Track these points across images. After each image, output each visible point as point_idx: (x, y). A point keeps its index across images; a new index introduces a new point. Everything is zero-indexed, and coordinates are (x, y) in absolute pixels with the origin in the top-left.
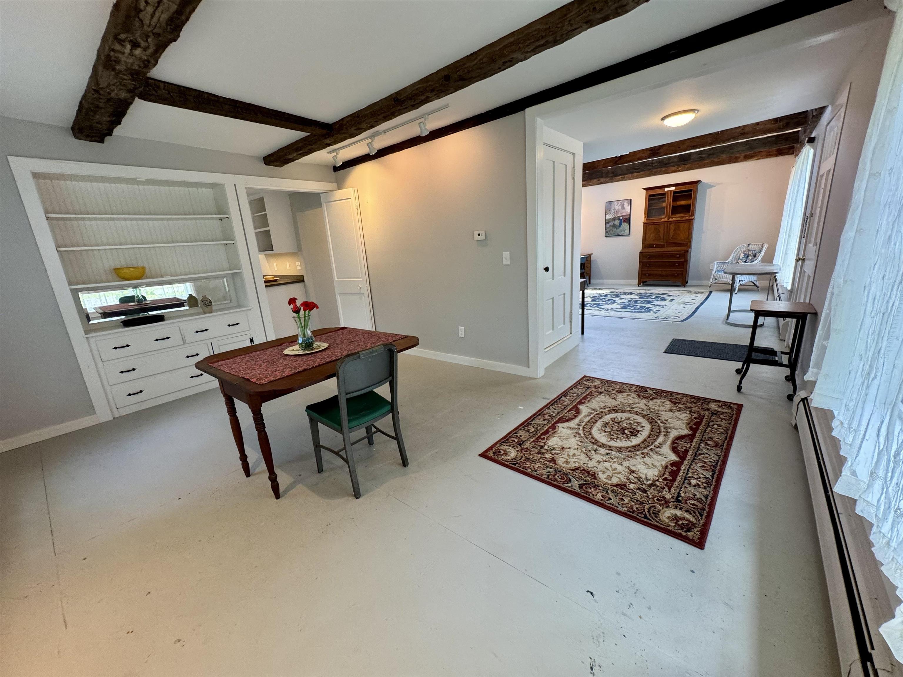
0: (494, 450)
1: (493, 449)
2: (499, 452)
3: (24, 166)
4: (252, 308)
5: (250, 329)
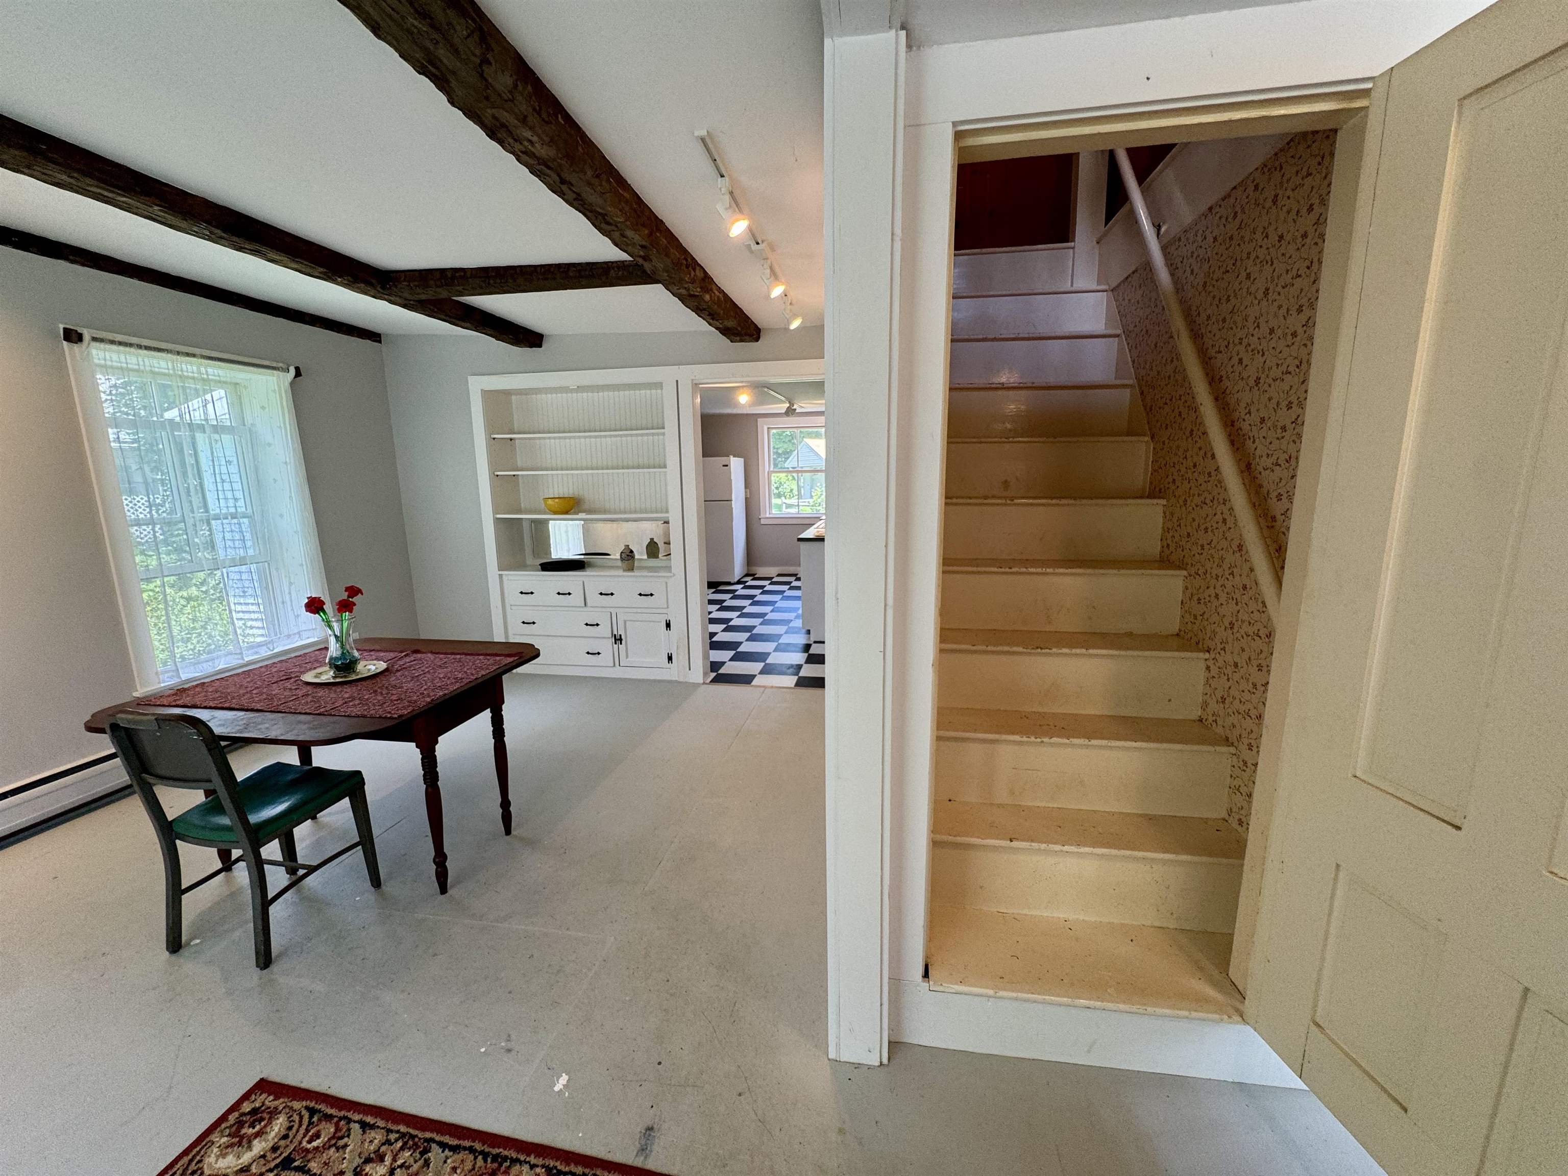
0: (275, 1103)
1: (280, 1101)
2: (256, 1122)
3: (477, 385)
4: (674, 575)
5: (668, 607)
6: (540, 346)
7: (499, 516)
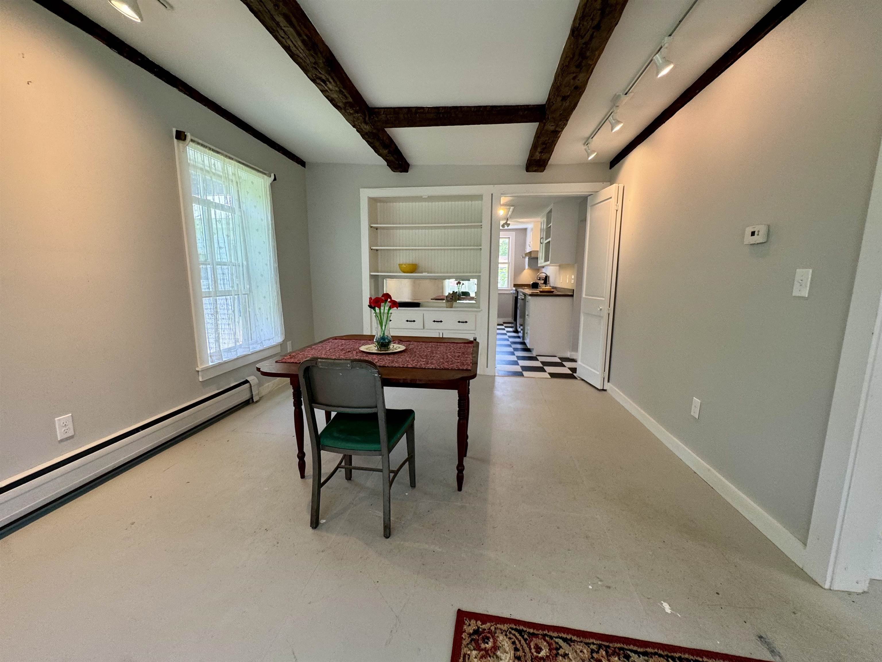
0: (486, 626)
1: (488, 624)
2: (485, 640)
3: (366, 194)
4: (482, 310)
5: (475, 330)
6: (407, 172)
7: (372, 274)
